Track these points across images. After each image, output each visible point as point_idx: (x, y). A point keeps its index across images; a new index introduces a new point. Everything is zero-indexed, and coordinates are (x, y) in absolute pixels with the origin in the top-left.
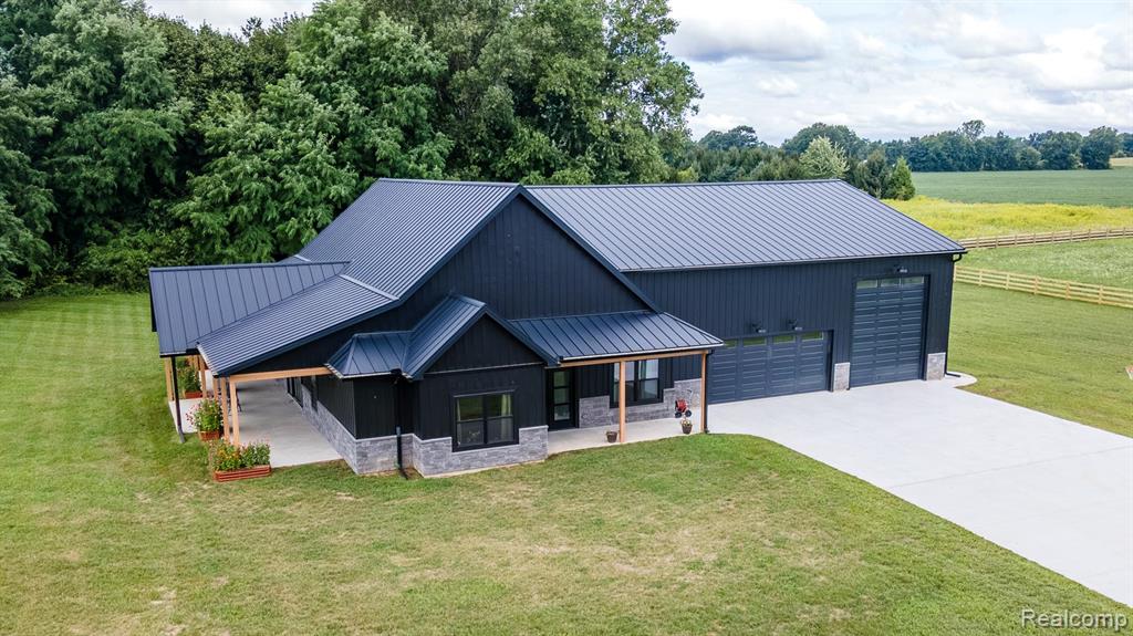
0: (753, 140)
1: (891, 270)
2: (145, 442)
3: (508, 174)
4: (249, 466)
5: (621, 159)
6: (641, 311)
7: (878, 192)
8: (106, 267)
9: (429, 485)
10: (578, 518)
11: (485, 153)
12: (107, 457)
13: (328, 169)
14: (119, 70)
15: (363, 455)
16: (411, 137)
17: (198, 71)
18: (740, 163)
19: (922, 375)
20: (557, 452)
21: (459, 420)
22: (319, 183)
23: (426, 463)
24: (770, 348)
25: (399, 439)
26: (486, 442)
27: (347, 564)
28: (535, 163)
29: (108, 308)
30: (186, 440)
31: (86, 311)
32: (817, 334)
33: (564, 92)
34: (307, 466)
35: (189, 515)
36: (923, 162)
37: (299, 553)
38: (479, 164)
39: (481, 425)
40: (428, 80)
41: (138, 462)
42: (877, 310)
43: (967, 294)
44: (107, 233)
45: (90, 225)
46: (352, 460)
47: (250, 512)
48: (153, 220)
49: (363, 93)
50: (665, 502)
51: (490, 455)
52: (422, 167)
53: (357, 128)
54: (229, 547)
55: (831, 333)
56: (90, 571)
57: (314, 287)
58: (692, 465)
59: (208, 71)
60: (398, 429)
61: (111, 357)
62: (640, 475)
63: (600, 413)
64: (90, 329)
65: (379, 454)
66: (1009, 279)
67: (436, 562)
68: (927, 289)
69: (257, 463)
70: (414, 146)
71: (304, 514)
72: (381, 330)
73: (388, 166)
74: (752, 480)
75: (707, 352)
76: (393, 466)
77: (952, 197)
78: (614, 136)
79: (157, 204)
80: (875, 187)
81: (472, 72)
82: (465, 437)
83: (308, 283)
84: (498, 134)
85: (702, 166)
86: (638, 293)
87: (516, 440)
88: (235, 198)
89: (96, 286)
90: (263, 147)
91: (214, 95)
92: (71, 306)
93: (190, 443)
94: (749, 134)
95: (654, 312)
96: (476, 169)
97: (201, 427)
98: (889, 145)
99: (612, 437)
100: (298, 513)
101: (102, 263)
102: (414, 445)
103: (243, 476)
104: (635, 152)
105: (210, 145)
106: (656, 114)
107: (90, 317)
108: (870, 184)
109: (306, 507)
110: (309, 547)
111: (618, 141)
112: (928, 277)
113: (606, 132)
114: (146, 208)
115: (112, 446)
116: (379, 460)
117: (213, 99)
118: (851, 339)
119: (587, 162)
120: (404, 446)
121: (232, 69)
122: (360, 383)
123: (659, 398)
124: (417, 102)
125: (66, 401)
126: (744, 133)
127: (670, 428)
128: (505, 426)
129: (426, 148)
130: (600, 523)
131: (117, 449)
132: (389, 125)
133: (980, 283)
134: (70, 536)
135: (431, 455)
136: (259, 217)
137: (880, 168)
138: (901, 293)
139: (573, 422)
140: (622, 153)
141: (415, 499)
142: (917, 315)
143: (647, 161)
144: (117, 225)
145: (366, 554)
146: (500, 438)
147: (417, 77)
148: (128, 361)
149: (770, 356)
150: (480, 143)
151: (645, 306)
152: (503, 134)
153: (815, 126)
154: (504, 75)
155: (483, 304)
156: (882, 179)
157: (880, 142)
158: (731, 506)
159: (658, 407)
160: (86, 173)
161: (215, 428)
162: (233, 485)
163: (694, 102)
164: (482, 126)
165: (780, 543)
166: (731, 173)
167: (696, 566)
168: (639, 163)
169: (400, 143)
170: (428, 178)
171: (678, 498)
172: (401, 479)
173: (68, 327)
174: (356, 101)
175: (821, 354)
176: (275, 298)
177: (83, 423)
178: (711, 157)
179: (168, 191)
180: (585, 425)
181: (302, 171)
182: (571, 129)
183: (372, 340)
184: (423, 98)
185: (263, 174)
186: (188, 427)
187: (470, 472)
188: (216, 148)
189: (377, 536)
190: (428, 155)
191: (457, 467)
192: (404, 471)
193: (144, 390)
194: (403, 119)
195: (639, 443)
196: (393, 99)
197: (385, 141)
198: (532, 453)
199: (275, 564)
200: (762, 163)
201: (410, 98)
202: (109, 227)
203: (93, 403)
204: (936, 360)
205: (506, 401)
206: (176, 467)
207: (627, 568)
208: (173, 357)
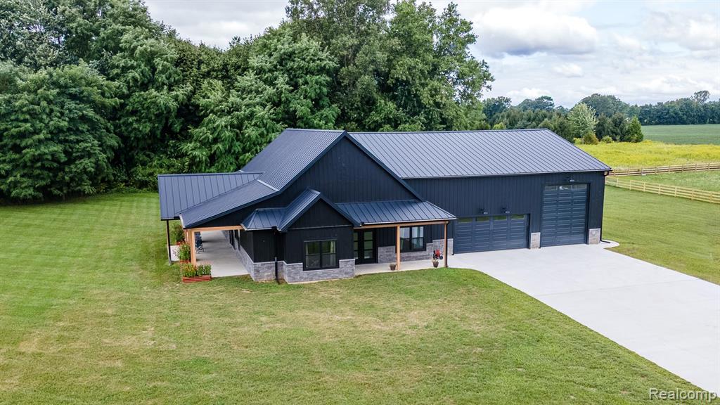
0: (551, 105)
1: (565, 180)
2: (152, 265)
3: (372, 126)
4: (200, 275)
5: (441, 117)
6: (413, 200)
7: (618, 138)
8: (145, 178)
9: (289, 287)
10: (360, 304)
11: (359, 114)
12: (132, 271)
13: (270, 123)
14: (154, 69)
15: (257, 271)
16: (317, 105)
17: (199, 69)
18: (534, 119)
19: (586, 242)
20: (361, 274)
21: (307, 254)
22: (265, 132)
23: (289, 276)
24: (492, 223)
25: (276, 263)
26: (321, 266)
27: (238, 320)
28: (388, 120)
29: (145, 200)
30: (172, 264)
31: (133, 201)
32: (522, 215)
33: (404, 78)
34: (230, 277)
35: (167, 297)
36: (666, 119)
37: (216, 314)
38: (356, 121)
39: (319, 257)
40: (328, 73)
41: (147, 274)
42: (557, 203)
43: (648, 199)
44: (146, 159)
45: (137, 154)
46: (252, 275)
47: (197, 296)
48: (170, 152)
49: (291, 80)
50: (410, 299)
51: (323, 273)
52: (322, 122)
53: (287, 99)
54: (183, 310)
55: (529, 215)
56: (117, 318)
57: (244, 186)
58: (432, 282)
59: (204, 68)
60: (276, 258)
61: (142, 225)
62: (401, 286)
63: (390, 255)
64: (134, 211)
65: (266, 271)
66: (676, 190)
67: (283, 321)
68: (588, 193)
69: (205, 274)
70: (319, 110)
71: (223, 298)
72: (270, 207)
73: (302, 122)
74: (461, 290)
75: (447, 222)
76: (273, 278)
77: (667, 141)
78: (437, 105)
79: (172, 143)
80: (616, 135)
81: (351, 68)
82: (311, 262)
83: (239, 184)
84: (368, 103)
85: (510, 122)
86: (412, 190)
87: (337, 266)
88: (215, 140)
89: (140, 188)
90: (233, 111)
91: (205, 82)
92: (126, 198)
93: (174, 265)
94: (549, 102)
95: (420, 201)
96: (354, 125)
97: (180, 257)
98: (643, 107)
99: (393, 268)
100: (220, 298)
101: (143, 176)
102: (284, 267)
103: (198, 280)
104: (449, 114)
105: (202, 110)
106: (465, 91)
107: (135, 204)
108: (613, 132)
109: (225, 295)
110: (222, 312)
111: (439, 108)
112: (589, 185)
113: (431, 102)
114: (168, 146)
115: (135, 266)
116: (266, 274)
117: (205, 85)
118: (541, 220)
119: (420, 120)
120: (279, 267)
121: (216, 66)
122: (255, 232)
123: (424, 249)
124: (321, 84)
125: (116, 245)
126: (545, 100)
127: (427, 264)
128: (332, 258)
129: (326, 112)
130: (372, 306)
131: (138, 267)
132: (304, 98)
133: (659, 193)
134: (109, 304)
135: (293, 272)
136: (229, 151)
137: (621, 122)
138: (573, 194)
139: (374, 260)
140: (441, 114)
141: (281, 293)
142: (583, 207)
143: (457, 118)
144: (152, 155)
145: (249, 316)
146: (329, 264)
147: (322, 70)
148: (151, 226)
149: (492, 228)
150: (357, 109)
151: (415, 197)
152: (369, 103)
153: (593, 96)
154: (370, 69)
155: (319, 193)
156: (622, 129)
157: (636, 106)
158: (445, 302)
159: (423, 253)
160: (135, 125)
161: (187, 257)
162: (192, 284)
163: (489, 83)
164: (358, 99)
165: (462, 319)
166: (527, 125)
167: (415, 327)
168: (452, 120)
169: (310, 108)
170: (325, 129)
171: (419, 297)
172: (276, 284)
173: (123, 209)
174: (287, 83)
175: (524, 227)
176: (222, 192)
177: (123, 255)
178: (515, 116)
179: (179, 136)
180: (382, 262)
181: (255, 125)
182: (412, 100)
183: (265, 212)
184: (324, 82)
185: (232, 126)
186: (174, 258)
187: (312, 282)
188: (206, 112)
189: (257, 309)
190: (327, 116)
191: (305, 279)
192: (278, 280)
193: (156, 241)
194: (313, 96)
195: (407, 271)
196: (306, 83)
197: (301, 106)
198: (346, 273)
199: (203, 318)
200: (546, 119)
201: (317, 83)
202: (148, 156)
203: (129, 246)
204: (594, 233)
205: (332, 245)
206: (165, 276)
207: (379, 327)
208: (168, 220)
